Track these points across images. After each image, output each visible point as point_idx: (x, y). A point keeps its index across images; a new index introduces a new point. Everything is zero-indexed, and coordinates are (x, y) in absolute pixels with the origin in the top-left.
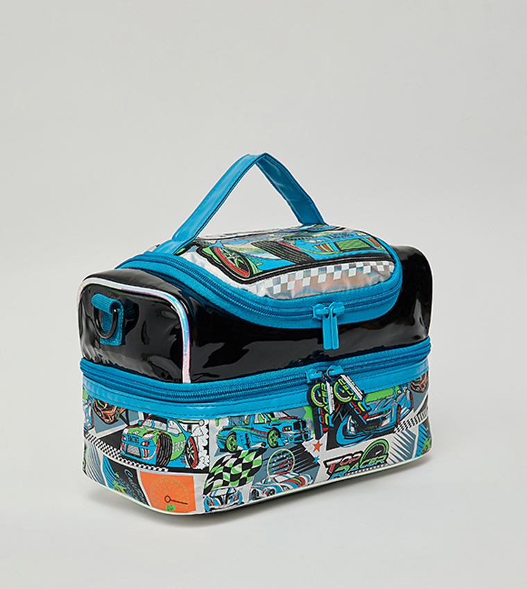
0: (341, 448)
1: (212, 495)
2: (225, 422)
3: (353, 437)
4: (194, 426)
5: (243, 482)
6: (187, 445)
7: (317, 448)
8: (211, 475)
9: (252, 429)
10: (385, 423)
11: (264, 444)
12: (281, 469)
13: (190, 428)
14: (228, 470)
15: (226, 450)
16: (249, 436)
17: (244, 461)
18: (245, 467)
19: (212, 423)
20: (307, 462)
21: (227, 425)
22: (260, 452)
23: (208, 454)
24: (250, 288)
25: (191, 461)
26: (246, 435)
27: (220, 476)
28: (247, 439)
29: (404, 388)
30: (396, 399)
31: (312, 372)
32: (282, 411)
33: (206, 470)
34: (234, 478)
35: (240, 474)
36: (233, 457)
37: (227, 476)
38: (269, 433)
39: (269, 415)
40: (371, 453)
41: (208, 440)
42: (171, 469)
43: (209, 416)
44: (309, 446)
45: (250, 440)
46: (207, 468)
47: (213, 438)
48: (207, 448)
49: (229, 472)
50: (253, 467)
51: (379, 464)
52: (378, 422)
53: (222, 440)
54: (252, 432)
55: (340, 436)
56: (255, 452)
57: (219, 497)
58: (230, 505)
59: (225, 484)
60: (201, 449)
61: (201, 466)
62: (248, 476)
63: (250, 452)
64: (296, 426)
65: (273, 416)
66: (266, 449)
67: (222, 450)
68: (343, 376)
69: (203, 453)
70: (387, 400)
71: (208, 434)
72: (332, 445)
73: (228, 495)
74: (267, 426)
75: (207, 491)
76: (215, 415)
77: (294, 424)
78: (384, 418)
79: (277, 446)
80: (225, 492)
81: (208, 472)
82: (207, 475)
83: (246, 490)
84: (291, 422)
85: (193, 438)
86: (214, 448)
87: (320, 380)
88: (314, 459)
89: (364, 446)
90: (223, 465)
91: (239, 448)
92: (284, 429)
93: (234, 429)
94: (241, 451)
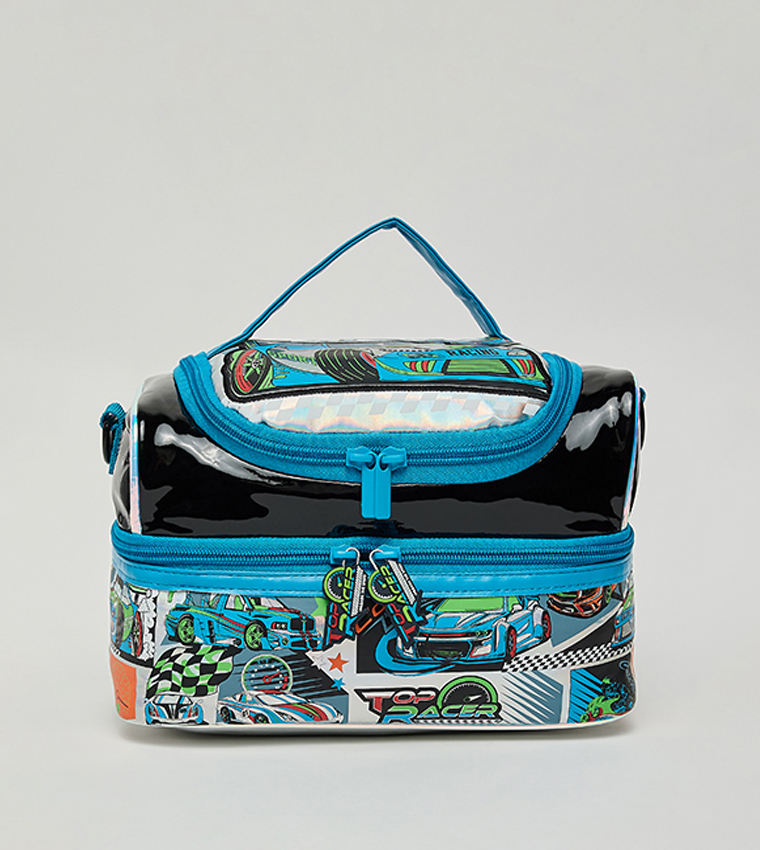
0: (388, 674)
1: (156, 702)
2: (180, 598)
3: (410, 661)
4: (141, 597)
5: (202, 692)
6: (134, 625)
7: (339, 661)
8: (156, 671)
9: (221, 615)
10: (479, 651)
11: (238, 641)
12: (268, 681)
13: (137, 597)
14: (179, 669)
15: (175, 638)
16: (215, 624)
17: (204, 661)
18: (205, 669)
19: (163, 596)
20: (319, 685)
21: (181, 603)
22: (230, 652)
23: (153, 640)
25: (136, 647)
26: (210, 623)
27: (167, 676)
28: (211, 630)
29: (531, 604)
30: (507, 617)
31: (344, 548)
32: (277, 598)
33: (149, 663)
34: (189, 682)
35: (197, 678)
36: (187, 651)
37: (177, 678)
38: (247, 627)
39: (253, 601)
41: (155, 619)
42: (123, 654)
43: (161, 587)
44: (320, 659)
45: (215, 631)
46: (151, 660)
47: (161, 619)
48: (152, 631)
49: (181, 672)
50: (217, 672)
51: (484, 717)
52: (465, 648)
53: (171, 623)
54: (221, 620)
55: (381, 654)
56: (222, 652)
57: (166, 706)
58: (181, 722)
59: (175, 688)
60: (146, 631)
61: (144, 657)
62: (209, 683)
63: (215, 648)
64: (295, 625)
65: (259, 603)
66: (241, 650)
67: (171, 638)
69: (147, 637)
70: (487, 615)
71: (155, 610)
72: (366, 664)
73: (179, 705)
74: (247, 616)
75: (151, 692)
76: (170, 587)
77: (292, 620)
78: (479, 644)
79: (260, 648)
80: (175, 700)
81: (152, 667)
82: (151, 670)
83: (210, 704)
84: (287, 617)
85: (139, 613)
86: (162, 632)
88: (334, 683)
89: (439, 680)
90: (172, 659)
91: (198, 640)
92: (274, 626)
93: (191, 611)
94: (199, 645)
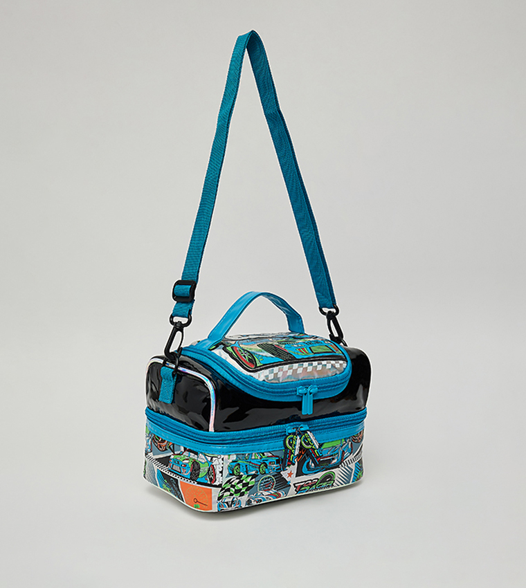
0: (305, 476)
1: (223, 501)
2: (234, 457)
3: (314, 469)
4: (214, 459)
5: (242, 494)
6: (209, 470)
7: (290, 474)
8: (223, 489)
9: (250, 462)
10: (333, 462)
11: (257, 472)
12: (266, 487)
13: (211, 459)
14: (233, 486)
15: (233, 474)
16: (248, 466)
17: (244, 482)
18: (244, 485)
19: (226, 457)
20: (283, 484)
21: (235, 459)
22: (254, 476)
23: (222, 476)
24: (255, 375)
25: (211, 480)
26: (246, 466)
27: (228, 490)
28: (246, 468)
29: (348, 441)
30: (342, 447)
31: (289, 428)
32: (269, 452)
33: (220, 486)
34: (237, 492)
35: (241, 489)
36: (237, 479)
37: (233, 490)
38: (260, 465)
39: (261, 454)
40: (324, 480)
41: (222, 467)
42: (198, 483)
43: (224, 453)
44: (284, 474)
45: (248, 469)
46: (221, 485)
47: (226, 466)
48: (221, 472)
49: (234, 488)
50: (249, 486)
51: (329, 486)
52: (330, 461)
53: (231, 468)
54: (250, 464)
55: (304, 469)
56: (251, 477)
57: (227, 503)
58: (233, 507)
59: (231, 495)
60: (218, 473)
61: (217, 483)
62: (246, 490)
63: (248, 476)
64: (278, 462)
65: (264, 455)
66: (258, 475)
67: (231, 475)
68: (309, 432)
69: (218, 475)
70: (336, 447)
71: (223, 464)
72: (299, 473)
73: (232, 501)
74: (260, 461)
75: (219, 498)
76: (228, 453)
77: (277, 460)
78: (333, 459)
79: (265, 473)
80: (231, 500)
82: (220, 489)
83: (245, 498)
84: (274, 459)
85: (213, 465)
86: (226, 472)
87: (294, 434)
88: (288, 482)
89: (320, 475)
90: (231, 483)
91: (241, 474)
92: (270, 463)
93: (239, 462)
94: (242, 476)
